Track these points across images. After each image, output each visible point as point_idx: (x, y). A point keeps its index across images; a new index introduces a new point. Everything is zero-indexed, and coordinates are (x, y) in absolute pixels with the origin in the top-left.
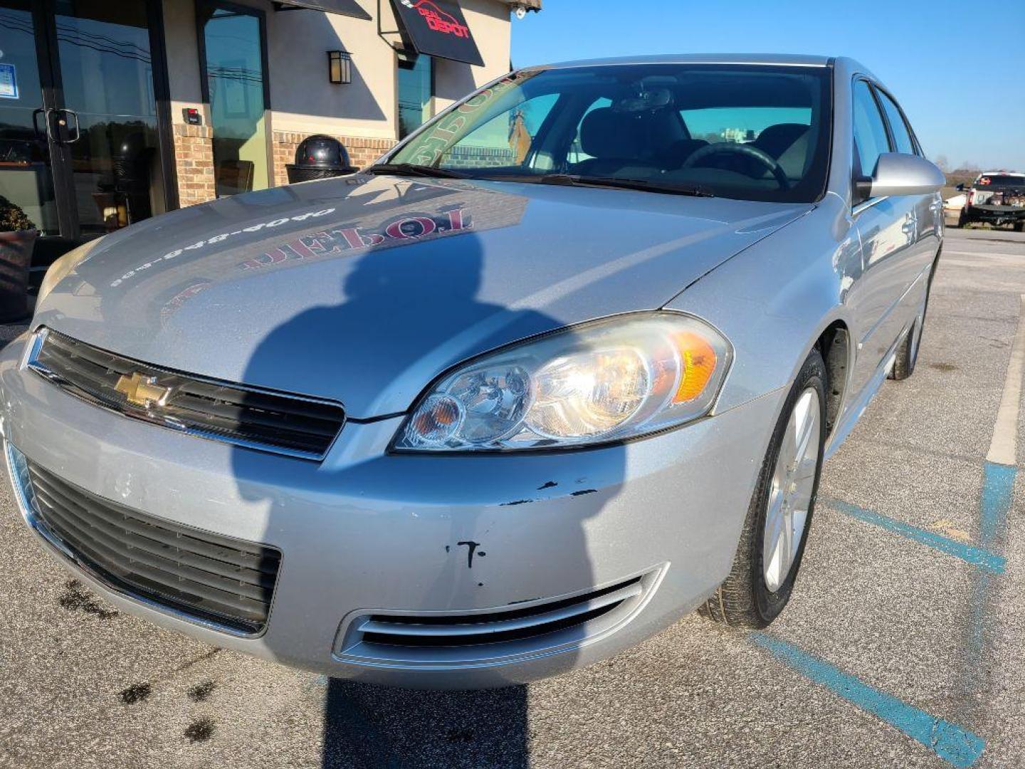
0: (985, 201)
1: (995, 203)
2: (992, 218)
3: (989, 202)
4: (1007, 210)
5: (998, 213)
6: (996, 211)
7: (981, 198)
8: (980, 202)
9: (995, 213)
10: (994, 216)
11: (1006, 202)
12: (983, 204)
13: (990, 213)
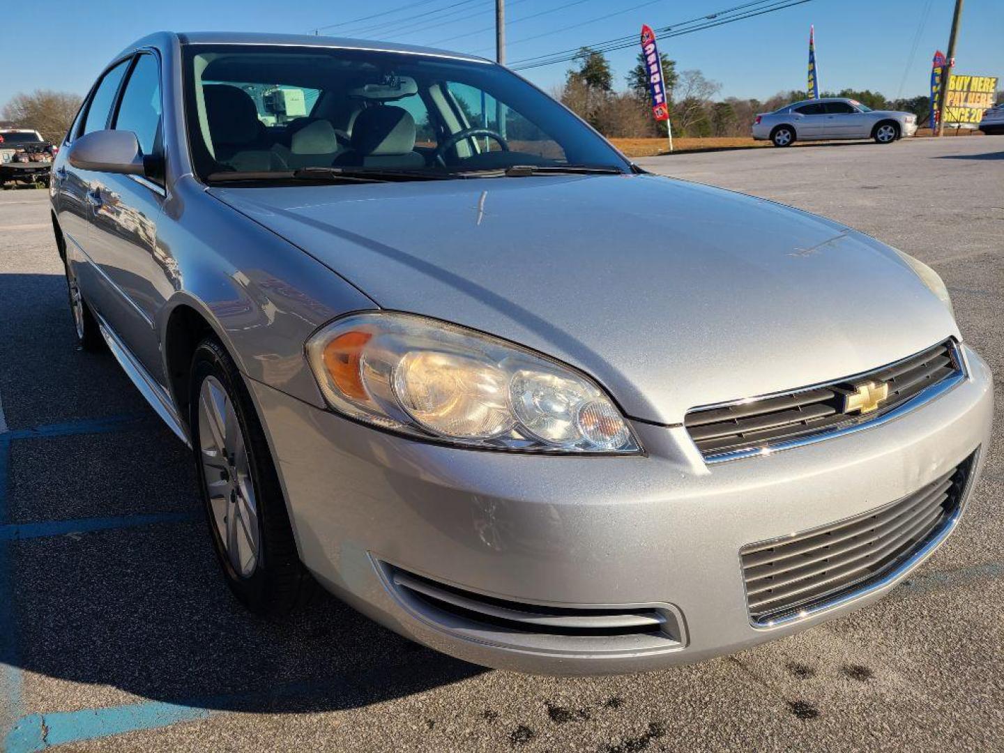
0: (11, 159)
1: (23, 160)
2: (26, 176)
3: (15, 159)
4: (37, 167)
5: (29, 170)
6: (27, 169)
7: (6, 157)
8: (6, 161)
9: (26, 171)
10: (26, 173)
11: (33, 159)
12: (11, 162)
13: (22, 171)
